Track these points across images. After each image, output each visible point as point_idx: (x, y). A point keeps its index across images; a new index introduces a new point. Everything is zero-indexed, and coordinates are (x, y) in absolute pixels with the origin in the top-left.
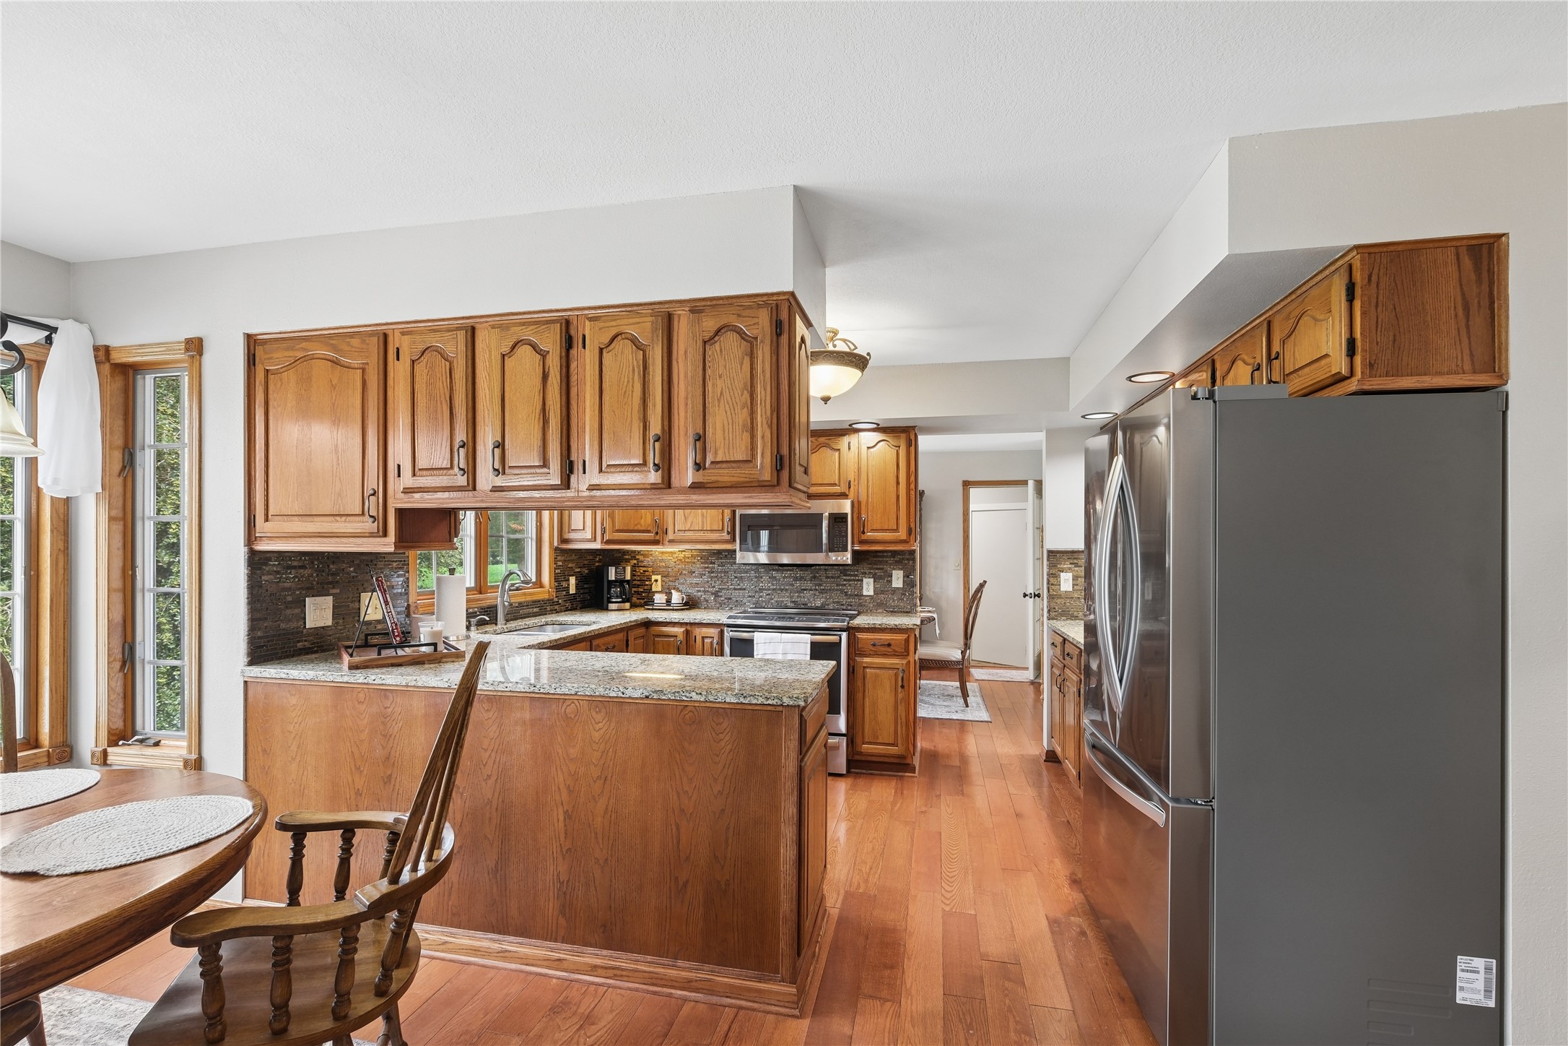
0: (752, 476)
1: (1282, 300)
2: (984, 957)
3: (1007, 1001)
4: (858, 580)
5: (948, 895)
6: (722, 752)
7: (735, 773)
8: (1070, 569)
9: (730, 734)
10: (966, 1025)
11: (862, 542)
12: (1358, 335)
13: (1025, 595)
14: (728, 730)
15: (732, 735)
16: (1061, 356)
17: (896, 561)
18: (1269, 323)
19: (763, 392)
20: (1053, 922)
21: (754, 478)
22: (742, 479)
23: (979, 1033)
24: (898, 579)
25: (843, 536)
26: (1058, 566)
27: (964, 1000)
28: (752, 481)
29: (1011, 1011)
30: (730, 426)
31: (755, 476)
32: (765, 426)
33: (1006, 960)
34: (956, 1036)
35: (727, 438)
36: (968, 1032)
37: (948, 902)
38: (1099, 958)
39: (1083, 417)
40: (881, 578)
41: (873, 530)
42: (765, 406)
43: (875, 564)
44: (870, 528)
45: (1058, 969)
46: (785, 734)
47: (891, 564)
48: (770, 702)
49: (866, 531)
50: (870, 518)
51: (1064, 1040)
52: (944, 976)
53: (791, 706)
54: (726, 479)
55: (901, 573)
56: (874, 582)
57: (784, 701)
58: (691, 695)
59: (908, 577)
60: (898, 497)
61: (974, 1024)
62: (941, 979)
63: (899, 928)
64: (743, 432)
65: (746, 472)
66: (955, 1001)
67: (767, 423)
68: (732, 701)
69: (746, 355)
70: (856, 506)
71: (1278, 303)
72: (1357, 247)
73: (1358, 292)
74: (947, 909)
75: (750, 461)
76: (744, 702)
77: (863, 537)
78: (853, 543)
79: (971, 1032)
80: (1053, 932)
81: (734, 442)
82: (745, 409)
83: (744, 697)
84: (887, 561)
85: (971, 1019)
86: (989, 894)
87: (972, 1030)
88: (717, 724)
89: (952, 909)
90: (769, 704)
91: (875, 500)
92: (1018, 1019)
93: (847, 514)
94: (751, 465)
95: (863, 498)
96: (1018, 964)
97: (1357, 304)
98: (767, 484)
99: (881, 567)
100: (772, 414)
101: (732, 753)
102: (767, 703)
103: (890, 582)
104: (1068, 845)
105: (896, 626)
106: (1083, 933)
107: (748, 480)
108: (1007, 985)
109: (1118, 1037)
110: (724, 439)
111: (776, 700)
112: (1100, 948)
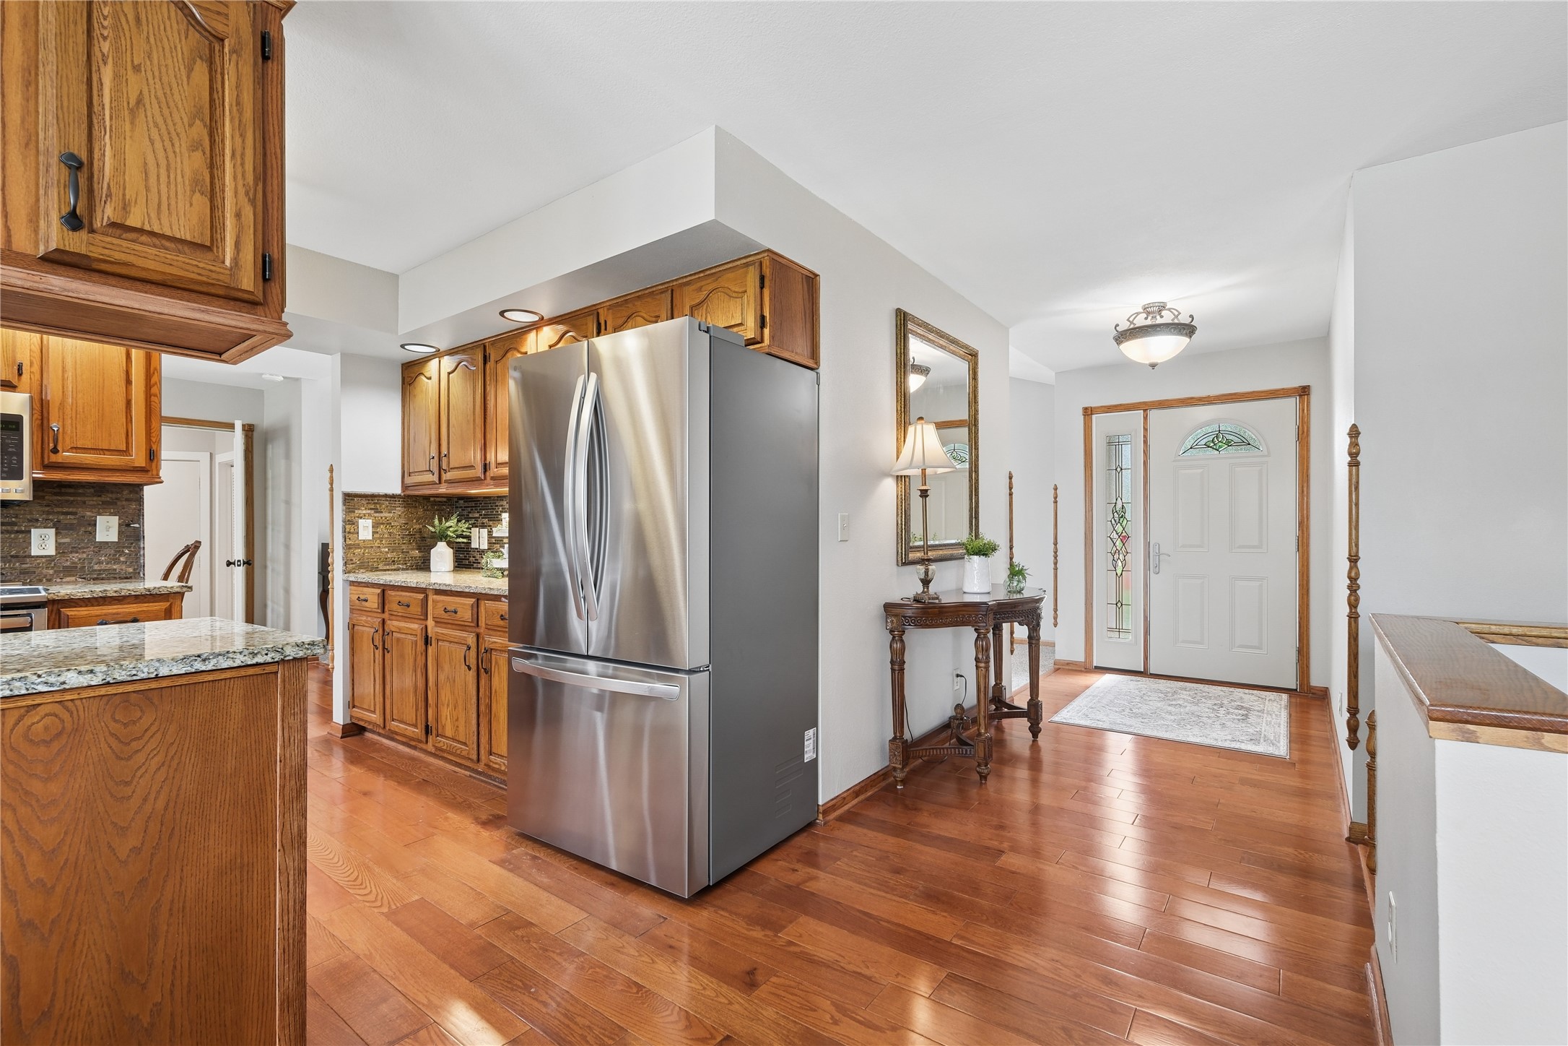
0: (214, 275)
1: (690, 275)
2: (472, 925)
3: (534, 945)
4: (22, 532)
5: (372, 897)
6: (139, 774)
7: (172, 805)
8: (369, 515)
9: (159, 736)
10: (521, 988)
11: (47, 467)
12: (767, 314)
13: (229, 564)
14: (154, 729)
15: (164, 735)
16: (390, 272)
17: (104, 503)
18: (672, 291)
19: (238, 140)
20: (502, 863)
21: (218, 280)
22: (192, 276)
23: (540, 986)
24: (107, 528)
25: (12, 454)
26: (356, 511)
27: (497, 971)
28: (213, 284)
29: (547, 950)
30: (163, 172)
31: (221, 277)
32: (243, 200)
33: (497, 916)
34: (523, 1004)
35: (154, 190)
36: (530, 993)
37: (379, 903)
38: (567, 868)
39: (403, 346)
40: (70, 527)
41: (76, 448)
42: (243, 164)
43: (57, 506)
44: (68, 444)
45: (546, 894)
46: (283, 708)
47: (94, 506)
48: (259, 659)
49: (60, 448)
50: (69, 429)
51: (607, 939)
52: (452, 966)
53: (301, 659)
54: (151, 265)
55: (114, 521)
56: (57, 534)
57: (288, 653)
58: (61, 679)
59: (128, 525)
60: (128, 403)
61: (528, 982)
62: (452, 971)
63: (346, 960)
64: (194, 192)
65: (201, 265)
66: (488, 978)
67: (247, 193)
68: (175, 671)
69: (201, 58)
70: (41, 407)
71: (686, 277)
72: (769, 250)
73: (767, 283)
74: (385, 910)
75: (209, 249)
76: (204, 668)
77: (54, 458)
78: (32, 468)
79: (533, 990)
80: (511, 871)
81: (173, 203)
82: (198, 154)
83: (204, 660)
84: (84, 502)
85: (521, 981)
86: (415, 873)
87: (531, 987)
88: (126, 725)
89: (390, 907)
90: (257, 664)
91: (80, 402)
92: (558, 951)
93: (20, 417)
94: (209, 256)
95: (53, 393)
96: (508, 912)
97: (766, 292)
98: (246, 296)
99: (74, 510)
100: (256, 184)
101: (164, 769)
102: (254, 661)
103: (93, 533)
104: (446, 798)
105: (149, 590)
106: (535, 858)
107: (204, 279)
108: (520, 934)
109: (637, 911)
110: (147, 189)
111: (271, 655)
112: (560, 861)
